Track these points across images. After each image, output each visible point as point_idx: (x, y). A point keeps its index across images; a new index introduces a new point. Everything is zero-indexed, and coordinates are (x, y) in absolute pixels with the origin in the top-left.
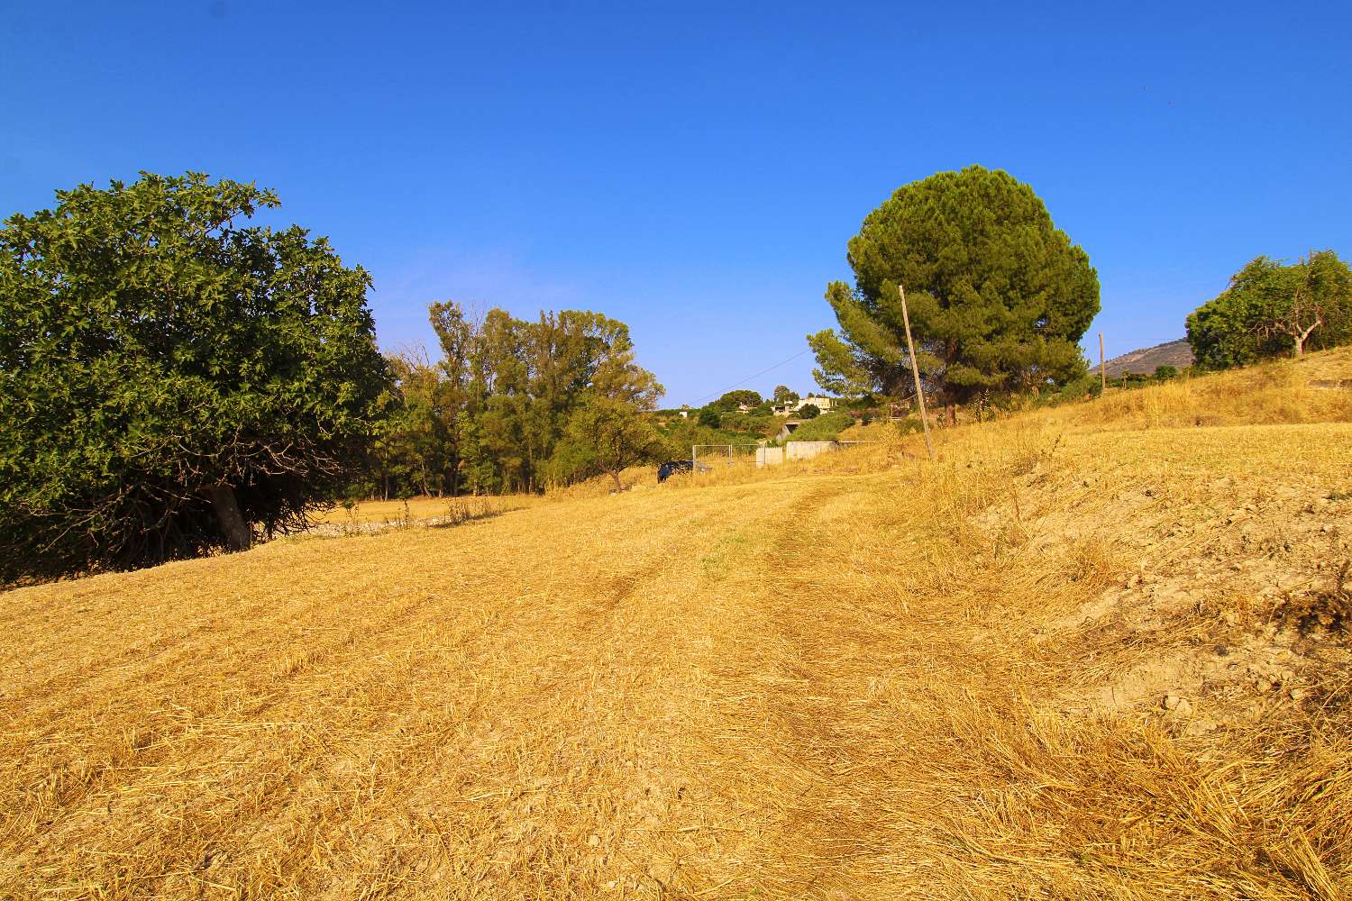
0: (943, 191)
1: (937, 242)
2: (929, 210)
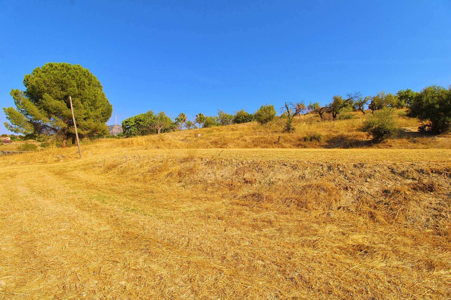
0: (69, 69)
1: (67, 85)
2: (64, 74)
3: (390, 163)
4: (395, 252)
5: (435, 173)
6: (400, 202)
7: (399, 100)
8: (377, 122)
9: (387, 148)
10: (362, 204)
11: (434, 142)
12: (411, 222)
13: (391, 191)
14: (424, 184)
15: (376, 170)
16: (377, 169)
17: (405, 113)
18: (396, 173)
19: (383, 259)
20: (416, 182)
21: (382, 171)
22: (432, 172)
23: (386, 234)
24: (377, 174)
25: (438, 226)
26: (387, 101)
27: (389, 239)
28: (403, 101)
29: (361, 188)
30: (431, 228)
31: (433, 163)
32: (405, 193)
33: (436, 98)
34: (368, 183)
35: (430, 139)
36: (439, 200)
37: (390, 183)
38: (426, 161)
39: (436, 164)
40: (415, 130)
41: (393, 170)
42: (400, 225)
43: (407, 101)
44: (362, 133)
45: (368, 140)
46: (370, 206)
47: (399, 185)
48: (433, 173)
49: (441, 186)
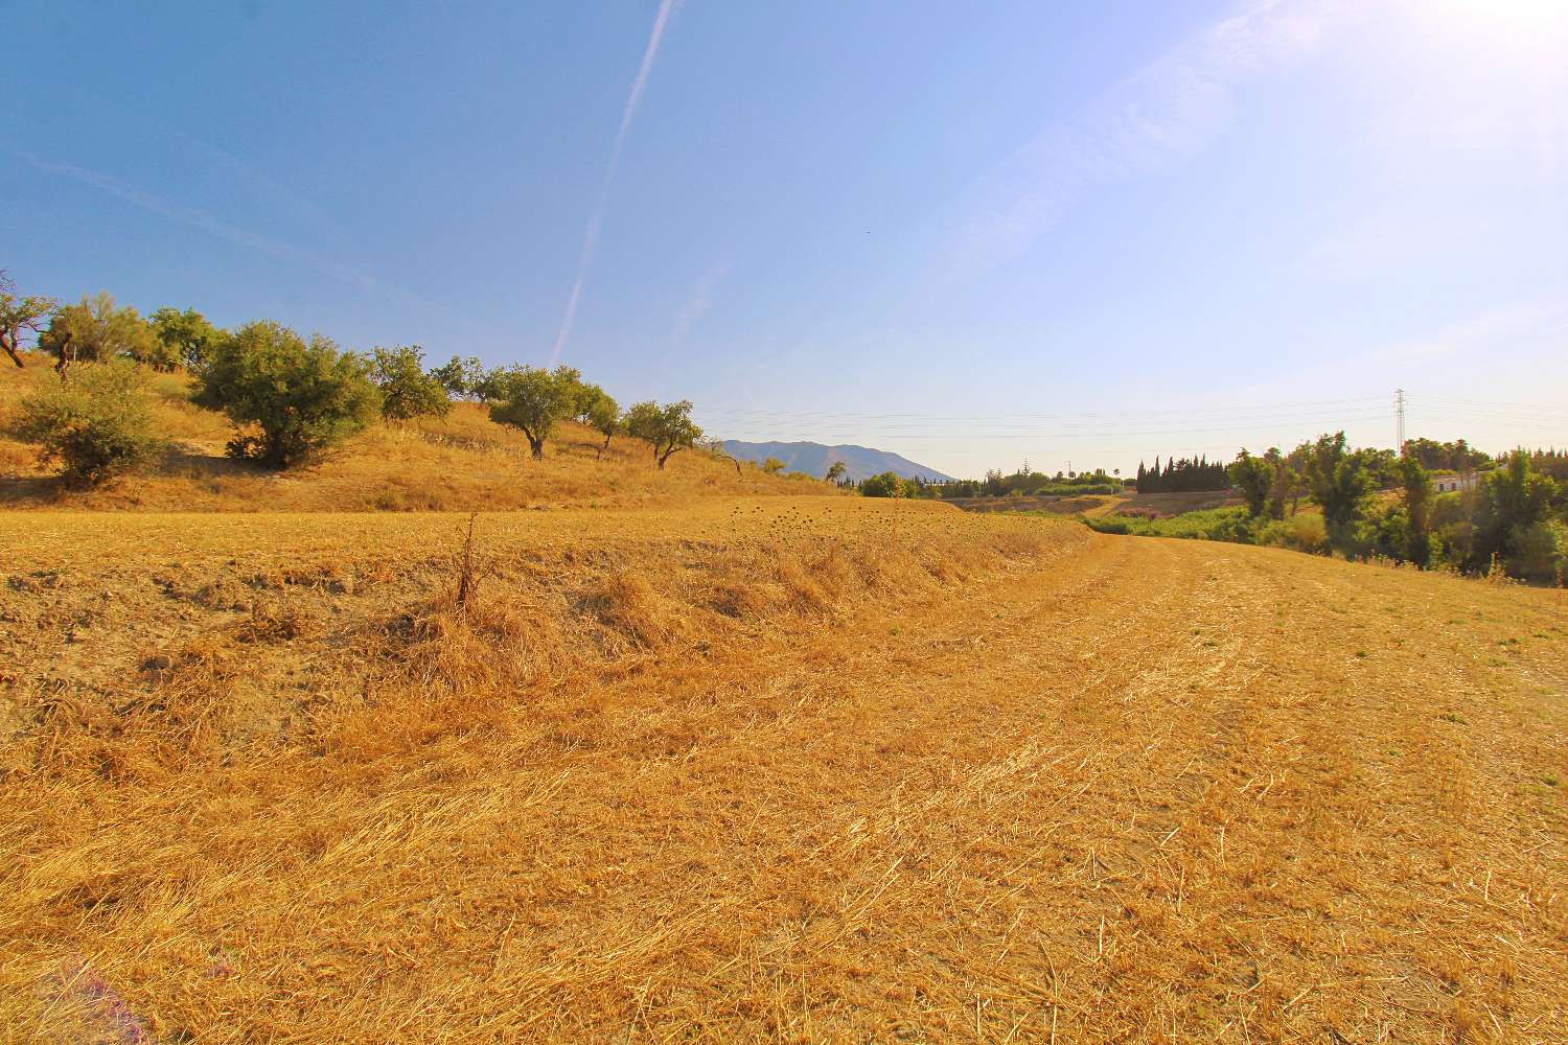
3: (160, 562)
4: (213, 851)
5: (296, 582)
6: (203, 691)
7: (161, 340)
8: (83, 409)
9: (120, 508)
10: (63, 731)
11: (273, 491)
12: (240, 742)
13: (171, 660)
14: (271, 620)
15: (110, 594)
16: (113, 587)
17: (188, 391)
18: (181, 595)
19: (178, 894)
20: (248, 615)
21: (133, 594)
22: (288, 581)
23: (168, 810)
24: (116, 607)
25: (312, 733)
26: (116, 335)
27: (183, 822)
28: (177, 346)
29: (53, 669)
30: (297, 743)
31: (289, 554)
32: (214, 656)
33: (279, 362)
34: (78, 647)
35: (259, 482)
36: (311, 659)
37: (164, 634)
38: (269, 549)
39: (298, 558)
40: (219, 451)
41: (170, 586)
42: (209, 763)
43: (188, 349)
44: (18, 447)
45: (42, 475)
46: (96, 734)
47: (194, 635)
48: (291, 583)
49: (313, 617)
